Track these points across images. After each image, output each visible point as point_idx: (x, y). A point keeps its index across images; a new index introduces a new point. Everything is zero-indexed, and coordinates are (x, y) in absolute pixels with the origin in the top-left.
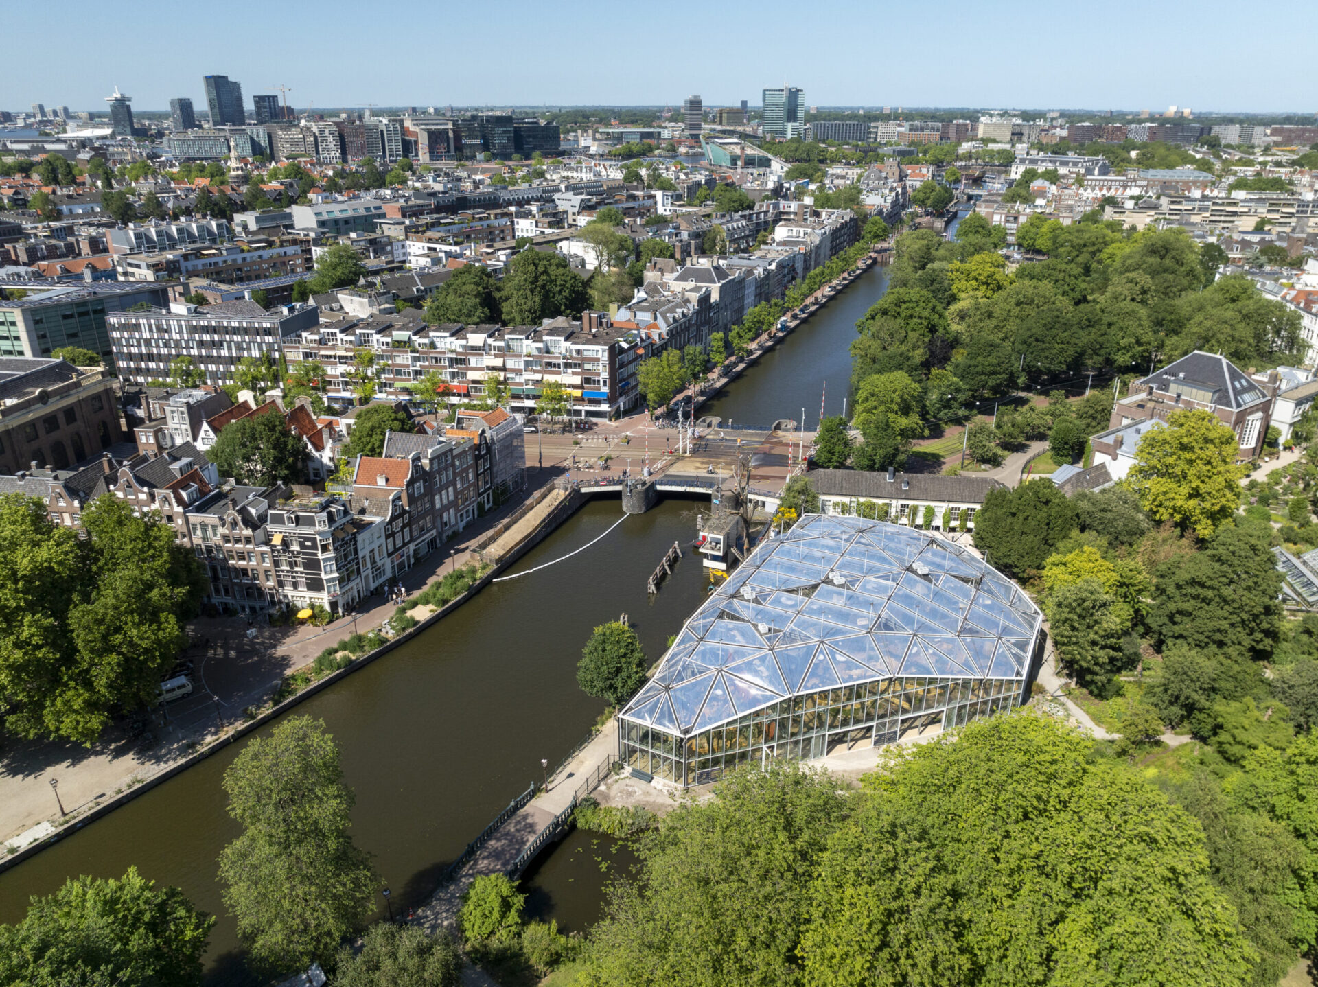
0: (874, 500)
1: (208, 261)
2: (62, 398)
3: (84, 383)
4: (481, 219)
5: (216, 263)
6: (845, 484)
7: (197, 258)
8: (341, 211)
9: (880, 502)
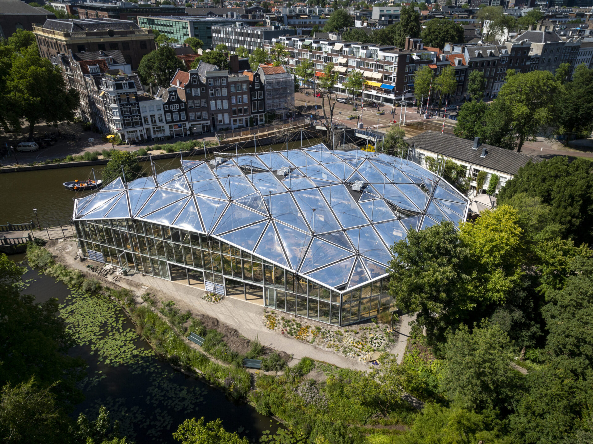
0: (454, 161)
1: (301, 20)
2: (121, 36)
3: (137, 33)
4: (462, 18)
5: (305, 22)
6: (440, 145)
7: (297, 18)
8: (395, 11)
9: (459, 163)
